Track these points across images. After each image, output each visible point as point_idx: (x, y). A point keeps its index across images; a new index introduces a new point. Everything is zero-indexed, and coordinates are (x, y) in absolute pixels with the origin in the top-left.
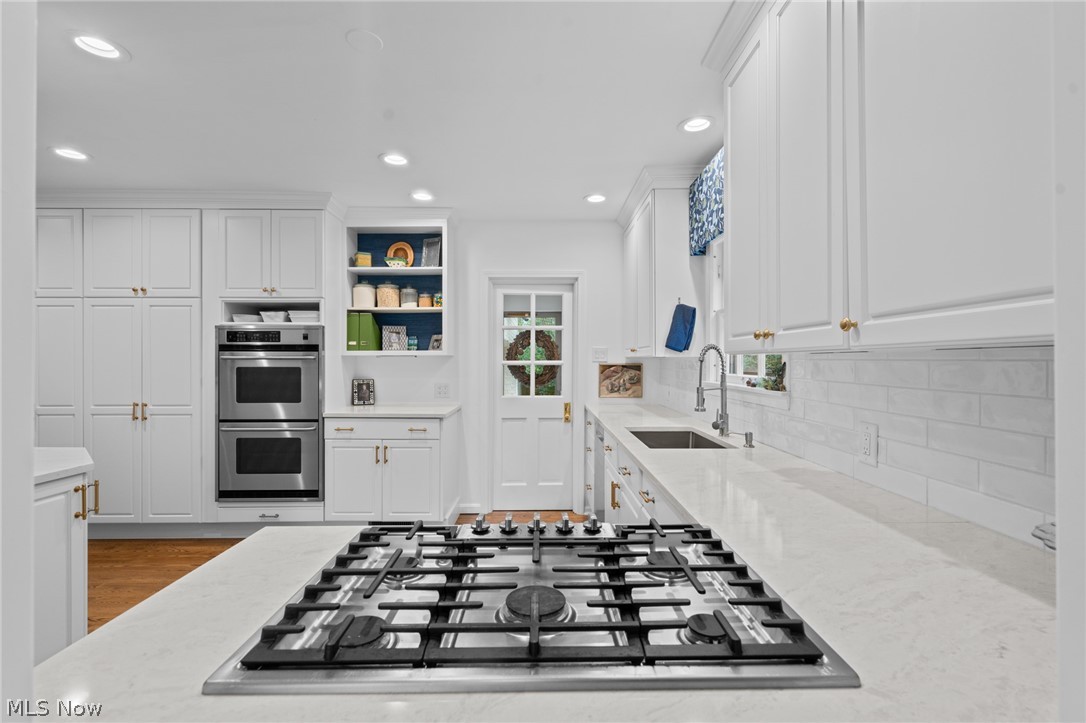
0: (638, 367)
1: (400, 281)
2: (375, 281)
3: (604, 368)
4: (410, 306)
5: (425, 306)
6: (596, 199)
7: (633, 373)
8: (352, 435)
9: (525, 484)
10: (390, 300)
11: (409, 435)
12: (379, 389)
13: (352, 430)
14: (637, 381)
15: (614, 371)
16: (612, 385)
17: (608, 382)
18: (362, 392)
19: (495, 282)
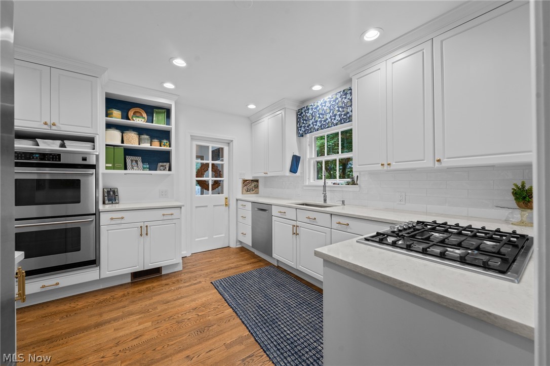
0: (257, 181)
1: (140, 131)
2: (123, 129)
3: (245, 181)
4: (146, 145)
5: (156, 146)
6: (252, 106)
7: (255, 183)
8: (123, 221)
9: (207, 238)
10: (132, 141)
11: (162, 218)
12: (121, 194)
13: (122, 218)
14: (257, 187)
15: (248, 183)
16: (247, 189)
17: (246, 187)
18: (111, 196)
19: (193, 138)
